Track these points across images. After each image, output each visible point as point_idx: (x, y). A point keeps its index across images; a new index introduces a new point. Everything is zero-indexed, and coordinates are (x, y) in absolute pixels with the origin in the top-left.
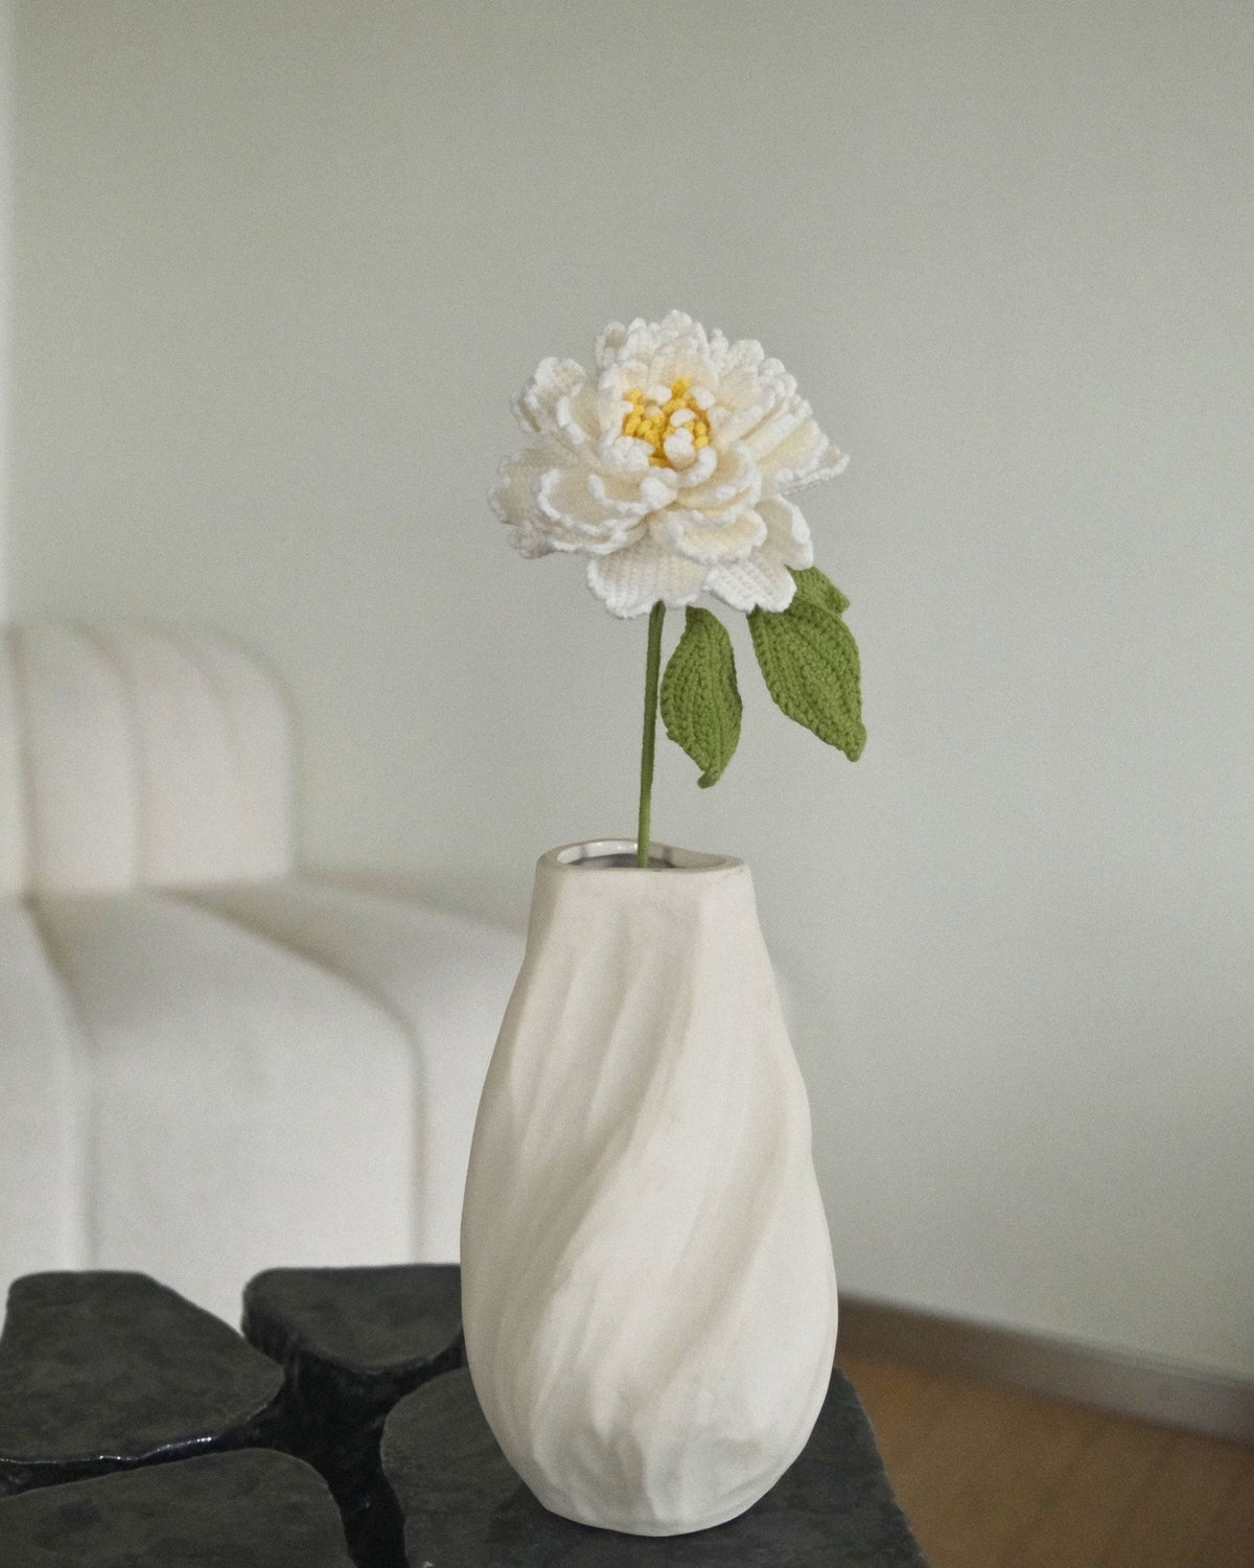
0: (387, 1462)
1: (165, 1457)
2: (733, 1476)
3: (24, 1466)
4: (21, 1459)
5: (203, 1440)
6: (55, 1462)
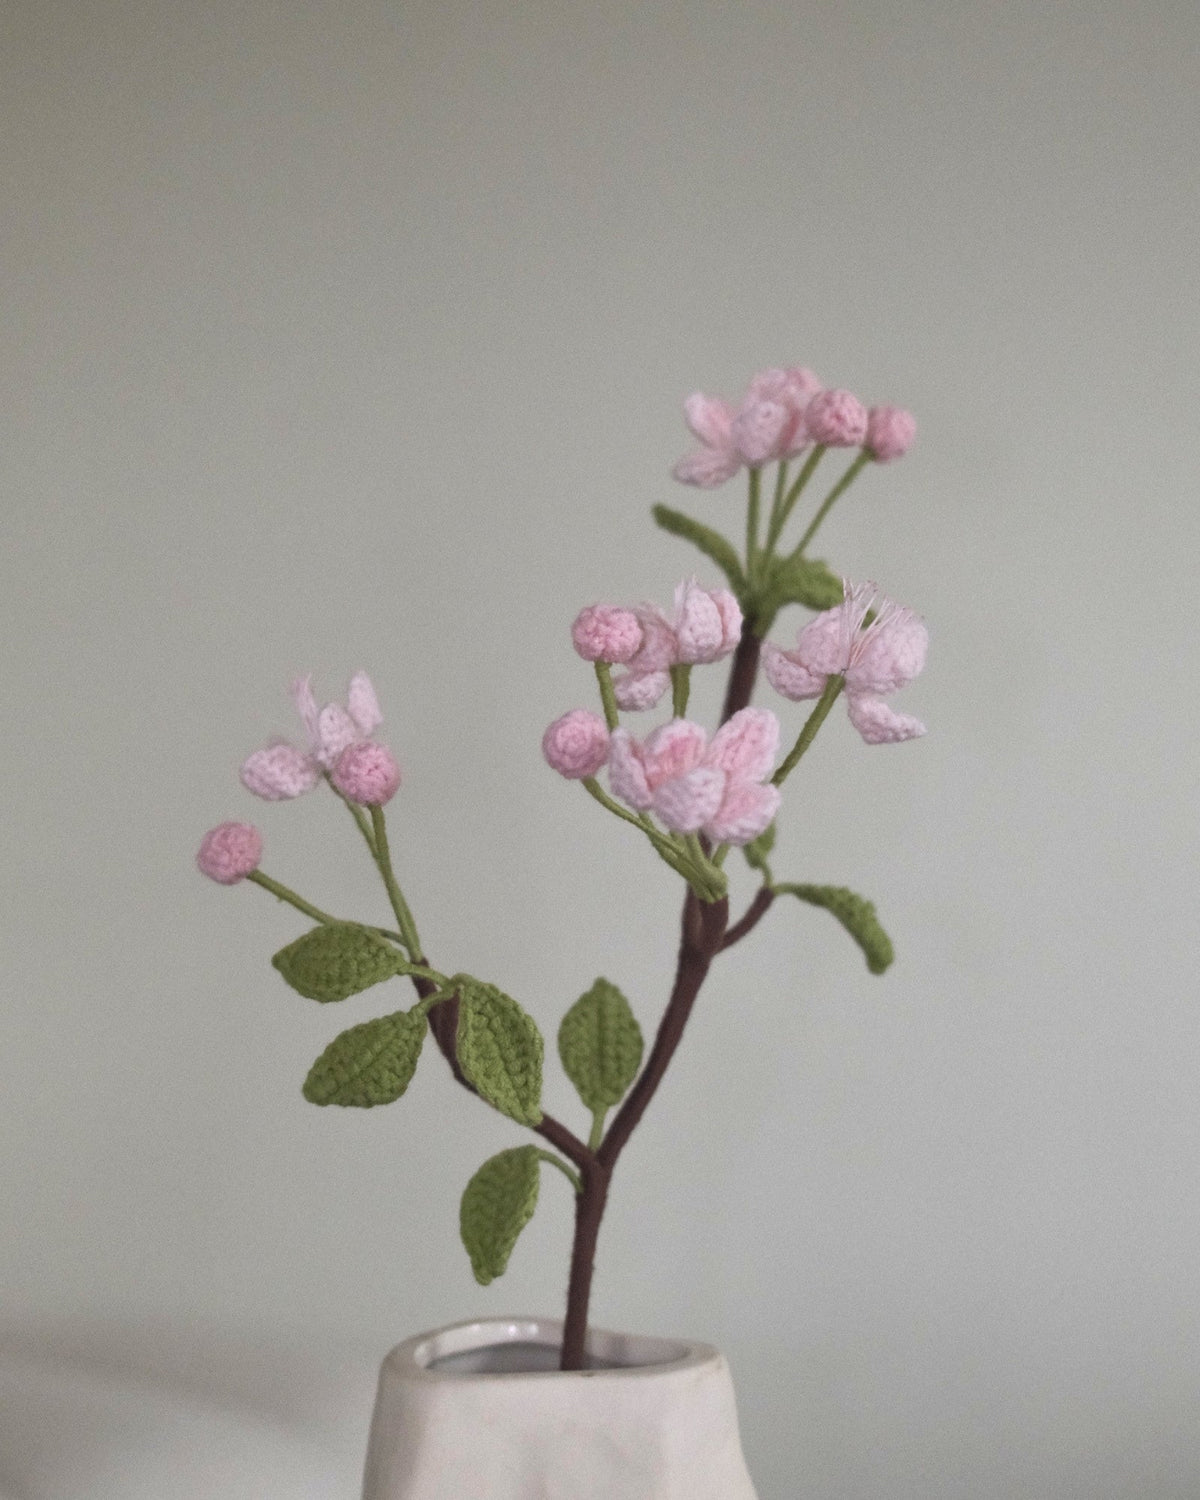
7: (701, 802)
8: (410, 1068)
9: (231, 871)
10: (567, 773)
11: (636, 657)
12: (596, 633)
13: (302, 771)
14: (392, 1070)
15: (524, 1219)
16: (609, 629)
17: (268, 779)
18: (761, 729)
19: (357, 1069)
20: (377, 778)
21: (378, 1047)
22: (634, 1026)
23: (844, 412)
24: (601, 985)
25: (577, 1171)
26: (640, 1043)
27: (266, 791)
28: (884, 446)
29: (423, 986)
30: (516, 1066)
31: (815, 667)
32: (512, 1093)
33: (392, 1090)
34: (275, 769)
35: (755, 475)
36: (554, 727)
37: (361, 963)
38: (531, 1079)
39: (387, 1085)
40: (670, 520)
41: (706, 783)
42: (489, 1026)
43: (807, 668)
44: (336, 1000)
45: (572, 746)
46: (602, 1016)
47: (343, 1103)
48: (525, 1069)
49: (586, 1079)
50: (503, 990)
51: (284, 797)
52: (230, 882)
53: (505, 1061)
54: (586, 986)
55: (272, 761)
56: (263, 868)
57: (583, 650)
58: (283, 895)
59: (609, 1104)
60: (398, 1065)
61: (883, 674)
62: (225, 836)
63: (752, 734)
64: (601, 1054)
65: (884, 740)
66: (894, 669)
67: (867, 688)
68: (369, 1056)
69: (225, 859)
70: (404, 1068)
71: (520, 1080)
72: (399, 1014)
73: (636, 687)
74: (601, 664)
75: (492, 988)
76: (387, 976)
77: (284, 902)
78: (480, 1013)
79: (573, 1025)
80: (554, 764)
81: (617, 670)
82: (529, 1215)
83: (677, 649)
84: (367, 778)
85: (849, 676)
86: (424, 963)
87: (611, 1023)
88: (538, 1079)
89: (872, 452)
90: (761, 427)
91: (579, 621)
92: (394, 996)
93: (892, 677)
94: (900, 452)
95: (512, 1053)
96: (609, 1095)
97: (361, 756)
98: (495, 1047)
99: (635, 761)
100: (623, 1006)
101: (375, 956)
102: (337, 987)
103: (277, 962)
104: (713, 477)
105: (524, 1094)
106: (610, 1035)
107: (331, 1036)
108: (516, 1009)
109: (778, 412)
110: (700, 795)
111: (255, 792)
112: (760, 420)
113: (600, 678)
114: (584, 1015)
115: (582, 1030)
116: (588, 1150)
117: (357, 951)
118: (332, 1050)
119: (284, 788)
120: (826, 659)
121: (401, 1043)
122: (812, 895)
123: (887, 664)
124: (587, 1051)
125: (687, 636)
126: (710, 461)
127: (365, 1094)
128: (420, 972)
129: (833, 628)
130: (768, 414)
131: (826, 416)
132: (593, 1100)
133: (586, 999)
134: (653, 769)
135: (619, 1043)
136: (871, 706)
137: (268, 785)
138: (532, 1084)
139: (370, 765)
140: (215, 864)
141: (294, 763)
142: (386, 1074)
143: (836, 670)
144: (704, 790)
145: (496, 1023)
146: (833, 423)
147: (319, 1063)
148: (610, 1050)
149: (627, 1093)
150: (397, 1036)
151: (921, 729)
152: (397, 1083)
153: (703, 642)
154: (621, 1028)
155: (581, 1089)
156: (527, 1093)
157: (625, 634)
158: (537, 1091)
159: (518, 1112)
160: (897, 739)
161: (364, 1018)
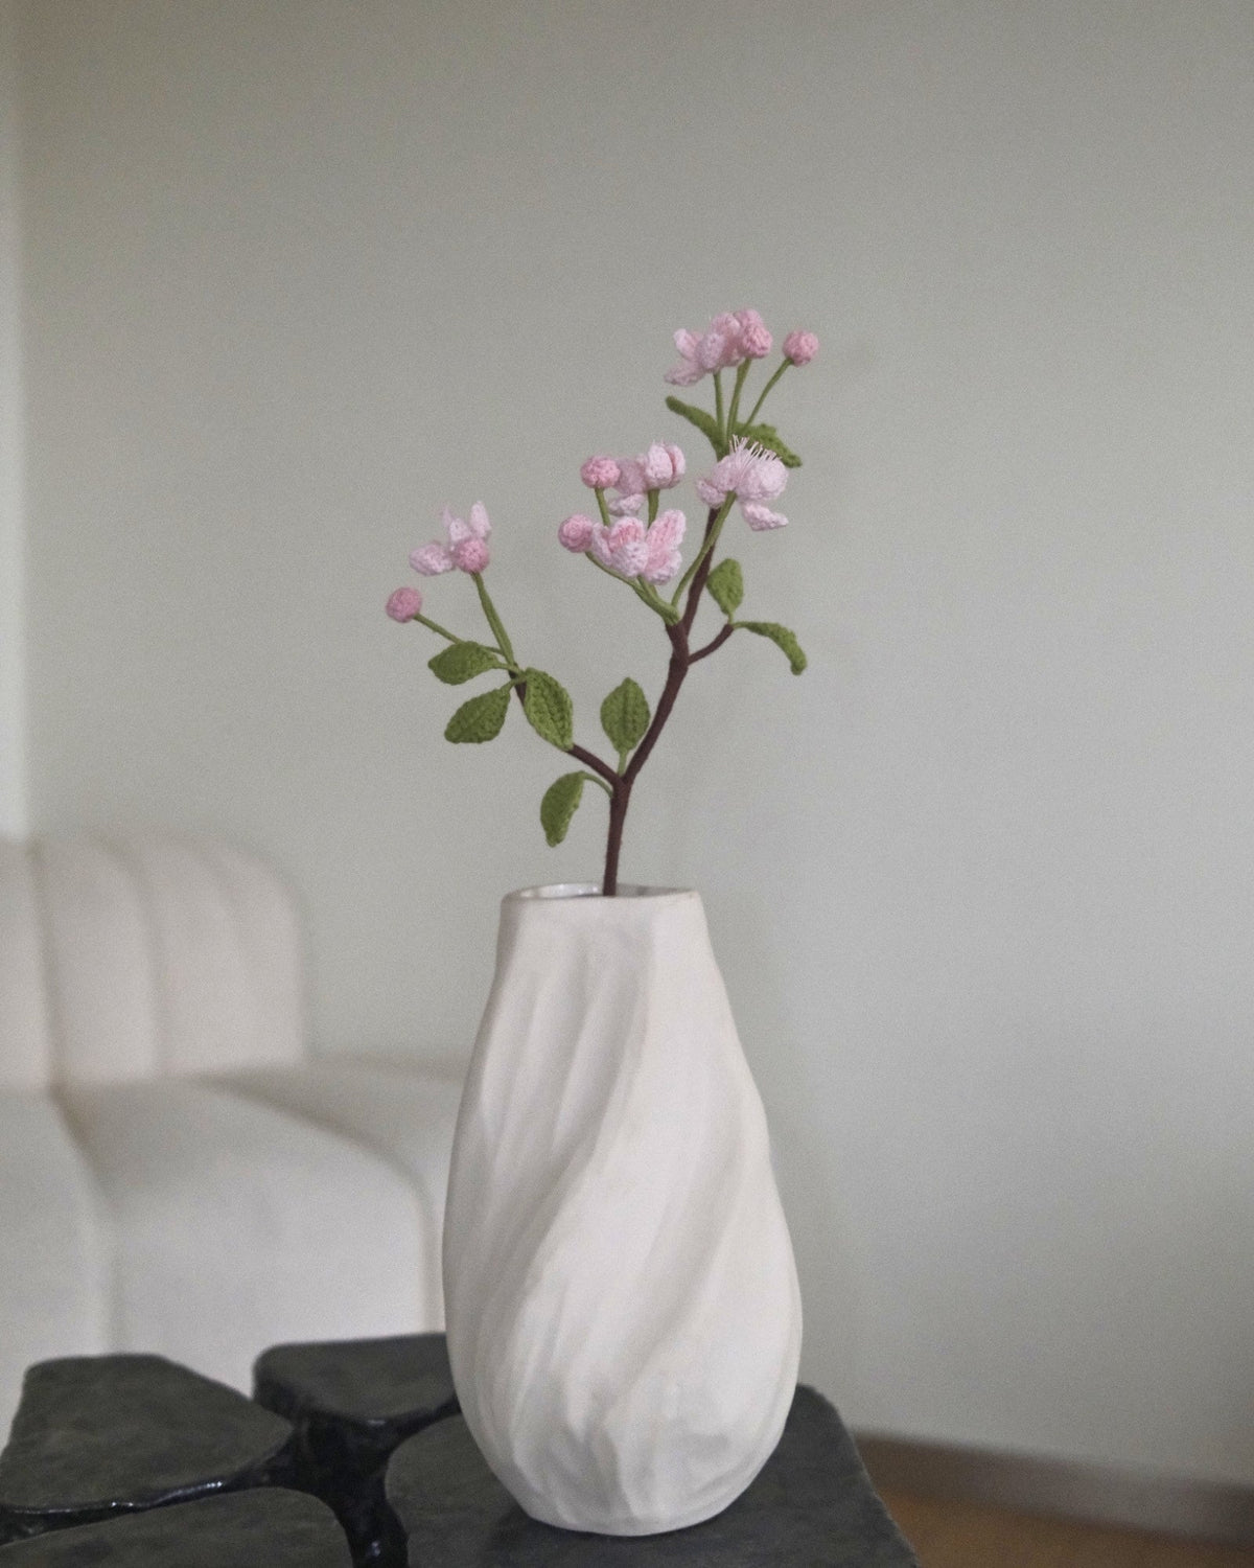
0: (391, 1491)
1: (176, 1500)
2: (706, 1472)
3: (36, 1515)
4: (34, 1509)
5: (213, 1485)
6: (68, 1511)
7: (635, 560)
8: (500, 719)
9: (404, 615)
10: (573, 549)
11: (620, 484)
12: (592, 471)
13: (444, 558)
14: (491, 720)
15: (572, 809)
16: (599, 470)
17: (424, 563)
18: (675, 521)
19: (472, 721)
20: (475, 557)
21: (483, 708)
22: (645, 704)
23: (755, 337)
24: (628, 681)
25: (611, 788)
26: (648, 713)
27: (423, 570)
28: (797, 356)
29: (512, 675)
30: (558, 716)
31: (720, 487)
32: (556, 731)
33: (490, 732)
34: (428, 557)
35: (716, 377)
36: (563, 524)
37: (473, 662)
38: (567, 724)
39: (487, 727)
40: (674, 405)
41: (636, 550)
42: (543, 696)
43: (716, 488)
44: (460, 683)
45: (572, 534)
46: (626, 699)
47: (465, 741)
48: (562, 718)
49: (616, 733)
50: (550, 674)
51: (434, 573)
52: (404, 621)
53: (552, 714)
54: (619, 682)
55: (426, 553)
56: (424, 613)
57: (587, 481)
58: (436, 629)
59: (631, 748)
60: (494, 718)
61: (755, 490)
62: (401, 594)
63: (670, 525)
64: (624, 720)
65: (762, 529)
66: (760, 486)
67: (747, 499)
68: (478, 714)
69: (400, 607)
70: (498, 720)
71: (560, 724)
72: (495, 691)
73: (623, 503)
74: (598, 489)
75: (545, 674)
76: (486, 669)
77: (437, 634)
78: (538, 688)
79: (609, 704)
80: (565, 545)
81: (609, 494)
82: (576, 807)
83: (645, 479)
84: (471, 556)
85: (738, 493)
86: (516, 665)
87: (631, 702)
88: (570, 724)
89: (791, 360)
90: (710, 350)
91: (584, 467)
92: (491, 680)
93: (759, 491)
94: (808, 359)
95: (555, 709)
96: (630, 744)
97: (466, 545)
98: (545, 706)
99: (603, 540)
100: (639, 693)
101: (481, 659)
102: (460, 675)
103: (431, 665)
104: (688, 379)
105: (562, 733)
106: (630, 709)
107: (459, 704)
108: (557, 684)
109: (720, 339)
110: (633, 556)
111: (418, 571)
112: (709, 345)
113: (598, 497)
114: (616, 698)
115: (614, 707)
116: (617, 775)
117: (471, 656)
118: (460, 712)
119: (434, 568)
120: (726, 482)
121: (495, 706)
122: (756, 628)
123: (756, 485)
124: (617, 718)
125: (650, 472)
126: (689, 367)
127: (476, 734)
128: (511, 668)
129: (729, 465)
130: (714, 341)
131: (745, 341)
132: (620, 746)
133: (618, 690)
134: (612, 545)
135: (635, 713)
136: (750, 508)
137: (425, 567)
138: (567, 727)
139: (471, 549)
140: (395, 610)
141: (438, 554)
142: (487, 723)
143: (731, 489)
144: (635, 553)
145: (546, 692)
146: (749, 344)
147: (453, 719)
148: (629, 718)
149: (640, 742)
150: (494, 702)
151: (785, 521)
152: (494, 728)
153: (659, 476)
154: (637, 706)
155: (613, 740)
156: (564, 731)
157: (610, 472)
158: (570, 731)
159: (559, 742)
160: (770, 528)
161: (477, 693)
